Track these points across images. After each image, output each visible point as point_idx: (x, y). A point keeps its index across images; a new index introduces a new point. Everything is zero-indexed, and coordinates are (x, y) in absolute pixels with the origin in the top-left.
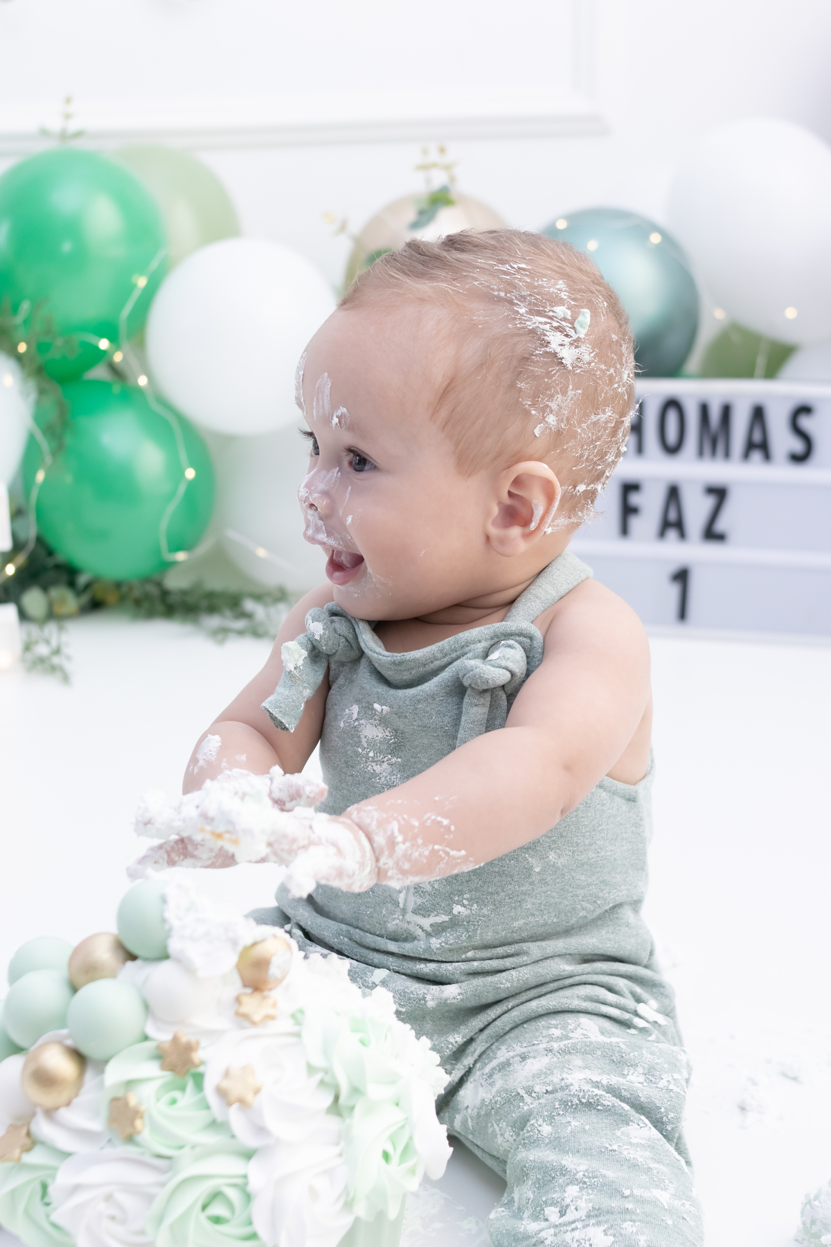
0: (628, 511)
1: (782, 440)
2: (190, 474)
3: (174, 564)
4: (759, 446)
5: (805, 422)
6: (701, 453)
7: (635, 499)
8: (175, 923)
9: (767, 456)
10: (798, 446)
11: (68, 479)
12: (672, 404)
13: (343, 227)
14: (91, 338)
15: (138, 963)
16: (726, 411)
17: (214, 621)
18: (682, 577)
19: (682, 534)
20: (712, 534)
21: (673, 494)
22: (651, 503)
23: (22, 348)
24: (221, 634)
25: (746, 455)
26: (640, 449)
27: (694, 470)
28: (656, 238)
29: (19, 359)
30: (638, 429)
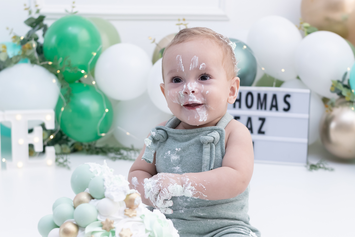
1: (282, 105)
2: (107, 110)
3: (101, 137)
4: (274, 106)
5: (288, 99)
6: (258, 108)
8: (107, 187)
9: (277, 109)
10: (286, 106)
11: (70, 111)
12: (250, 94)
13: (154, 41)
14: (79, 70)
15: (95, 200)
16: (265, 96)
17: (112, 155)
19: (252, 132)
20: (260, 132)
21: (250, 120)
23: (58, 72)
24: (114, 159)
25: (271, 109)
26: (240, 107)
27: (255, 113)
28: (245, 47)
29: (57, 75)
30: (239, 101)
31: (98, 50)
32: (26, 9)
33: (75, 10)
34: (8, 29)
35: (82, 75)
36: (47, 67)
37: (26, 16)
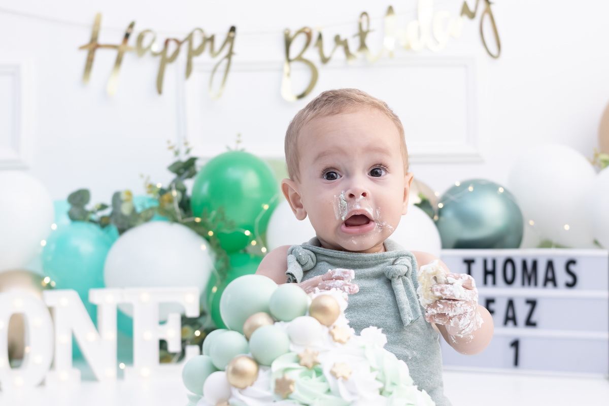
1: (562, 277)
4: (551, 280)
5: (573, 268)
6: (523, 284)
7: (493, 306)
9: (555, 284)
10: (570, 279)
12: (509, 261)
14: (241, 230)
16: (535, 264)
18: (515, 344)
19: (515, 323)
20: (529, 323)
21: (511, 303)
22: (500, 307)
23: (211, 233)
25: (545, 284)
26: (494, 283)
27: (520, 292)
28: (501, 190)
29: (208, 239)
30: (493, 273)
31: (272, 200)
32: (171, 148)
33: (240, 147)
34: (142, 176)
35: (247, 240)
36: (193, 226)
37: (171, 159)
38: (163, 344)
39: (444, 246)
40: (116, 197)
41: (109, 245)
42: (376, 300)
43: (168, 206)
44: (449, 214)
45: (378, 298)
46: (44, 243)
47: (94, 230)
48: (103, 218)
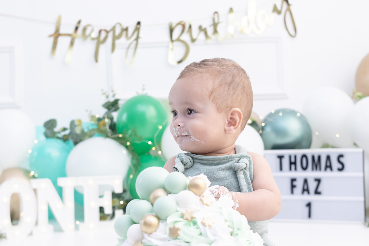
0: (293, 187)
1: (336, 165)
4: (329, 167)
5: (342, 159)
6: (313, 169)
7: (295, 183)
9: (331, 169)
10: (340, 166)
12: (304, 156)
14: (146, 141)
16: (319, 158)
18: (309, 205)
19: (309, 193)
20: (317, 192)
21: (306, 181)
22: (299, 184)
23: (128, 144)
25: (326, 169)
26: (296, 169)
27: (311, 174)
28: (298, 115)
29: (127, 147)
30: (295, 163)
31: (164, 123)
32: (104, 94)
33: (145, 92)
34: (87, 111)
35: (150, 147)
36: (118, 139)
38: (101, 209)
39: (266, 148)
40: (72, 123)
41: (68, 152)
42: (228, 185)
43: (102, 128)
44: (268, 129)
45: (229, 184)
46: (30, 151)
47: (60, 143)
48: (65, 136)
